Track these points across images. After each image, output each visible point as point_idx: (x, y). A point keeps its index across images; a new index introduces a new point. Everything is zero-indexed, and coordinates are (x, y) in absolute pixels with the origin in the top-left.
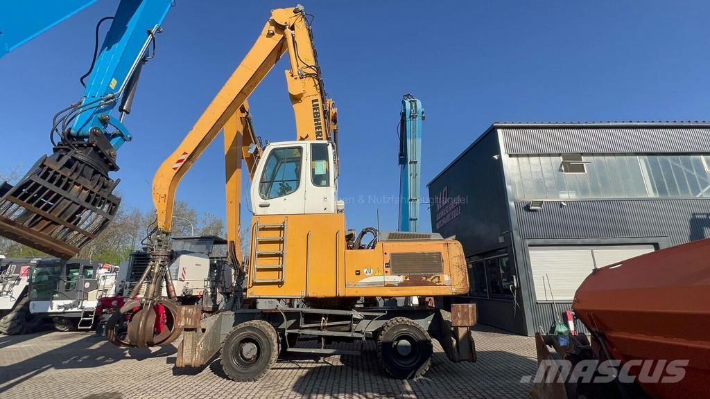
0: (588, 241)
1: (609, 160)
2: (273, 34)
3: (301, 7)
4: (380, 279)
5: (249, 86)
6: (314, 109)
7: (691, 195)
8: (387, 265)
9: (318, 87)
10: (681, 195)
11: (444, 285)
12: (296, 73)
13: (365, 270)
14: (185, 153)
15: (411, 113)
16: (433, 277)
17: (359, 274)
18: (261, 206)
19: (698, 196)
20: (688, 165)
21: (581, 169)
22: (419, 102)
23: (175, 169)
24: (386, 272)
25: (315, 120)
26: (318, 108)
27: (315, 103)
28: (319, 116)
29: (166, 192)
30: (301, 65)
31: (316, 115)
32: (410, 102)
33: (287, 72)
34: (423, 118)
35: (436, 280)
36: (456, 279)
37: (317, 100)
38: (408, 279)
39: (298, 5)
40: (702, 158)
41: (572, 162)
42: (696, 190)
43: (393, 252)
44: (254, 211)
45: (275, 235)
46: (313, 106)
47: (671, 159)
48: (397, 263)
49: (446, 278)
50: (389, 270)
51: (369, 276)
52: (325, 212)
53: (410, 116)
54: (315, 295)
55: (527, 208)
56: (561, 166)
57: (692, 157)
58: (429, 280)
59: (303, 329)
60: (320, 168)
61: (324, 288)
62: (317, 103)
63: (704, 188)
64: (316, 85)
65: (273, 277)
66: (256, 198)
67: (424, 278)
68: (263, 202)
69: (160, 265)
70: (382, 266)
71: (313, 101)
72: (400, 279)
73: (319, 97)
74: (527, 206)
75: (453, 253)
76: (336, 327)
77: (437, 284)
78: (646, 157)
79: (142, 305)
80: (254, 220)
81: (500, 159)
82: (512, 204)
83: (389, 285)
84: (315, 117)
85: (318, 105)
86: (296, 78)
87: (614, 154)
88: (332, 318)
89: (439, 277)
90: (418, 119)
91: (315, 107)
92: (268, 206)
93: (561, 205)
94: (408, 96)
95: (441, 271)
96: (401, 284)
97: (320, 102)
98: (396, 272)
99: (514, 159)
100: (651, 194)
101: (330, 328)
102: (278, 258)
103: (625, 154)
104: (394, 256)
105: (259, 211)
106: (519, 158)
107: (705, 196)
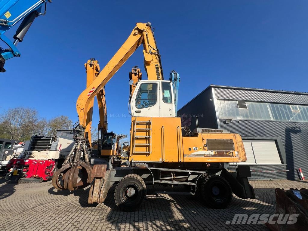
0: (250, 138)
1: (256, 104)
2: (137, 34)
3: (150, 23)
4: (202, 153)
5: (125, 58)
6: (156, 69)
7: (287, 120)
8: (205, 146)
9: (158, 59)
10: (283, 120)
11: (236, 157)
12: (148, 51)
13: (194, 148)
14: (94, 88)
15: (174, 78)
16: (229, 152)
17: (191, 150)
18: (136, 112)
19: (289, 121)
20: (285, 108)
21: (245, 107)
22: (178, 74)
23: (89, 95)
24: (205, 149)
25: (157, 74)
26: (158, 69)
27: (157, 66)
28: (159, 72)
29: (84, 107)
30: (151, 48)
31: (157, 72)
32: (174, 74)
33: (144, 51)
34: (180, 81)
35: (231, 154)
36: (241, 154)
37: (158, 65)
38: (217, 153)
39: (148, 22)
40: (290, 106)
41: (242, 104)
42: (289, 118)
43: (207, 139)
44: (132, 115)
45: (144, 128)
46: (156, 67)
47: (279, 105)
48: (211, 145)
49: (236, 153)
50: (206, 148)
51: (196, 151)
52: (171, 116)
53: (174, 80)
54: (167, 161)
55: (225, 122)
56: (237, 105)
57: (286, 105)
58: (228, 154)
59: (161, 180)
60: (167, 94)
61: (171, 157)
62: (158, 66)
63: (291, 118)
64: (157, 58)
65: (143, 150)
66: (134, 108)
67: (225, 153)
68: (137, 110)
69: (81, 145)
70: (202, 146)
71: (156, 65)
72: (213, 153)
73: (158, 64)
74: (225, 121)
75: (238, 140)
76: (179, 179)
77: (232, 156)
78: (270, 104)
79: (71, 166)
80: (133, 119)
81: (213, 100)
82: (218, 120)
83: (207, 156)
84: (157, 73)
85: (158, 67)
86: (149, 54)
87: (258, 102)
88: (177, 174)
89: (232, 152)
90: (178, 81)
91: (157, 68)
92: (140, 112)
93: (238, 122)
94: (173, 71)
95: (233, 149)
96: (213, 156)
97: (159, 66)
98: (210, 149)
99: (219, 101)
100: (272, 119)
101: (176, 180)
102: (146, 140)
103: (262, 102)
104: (208, 140)
105: (136, 115)
106: (221, 101)
107: (292, 121)
